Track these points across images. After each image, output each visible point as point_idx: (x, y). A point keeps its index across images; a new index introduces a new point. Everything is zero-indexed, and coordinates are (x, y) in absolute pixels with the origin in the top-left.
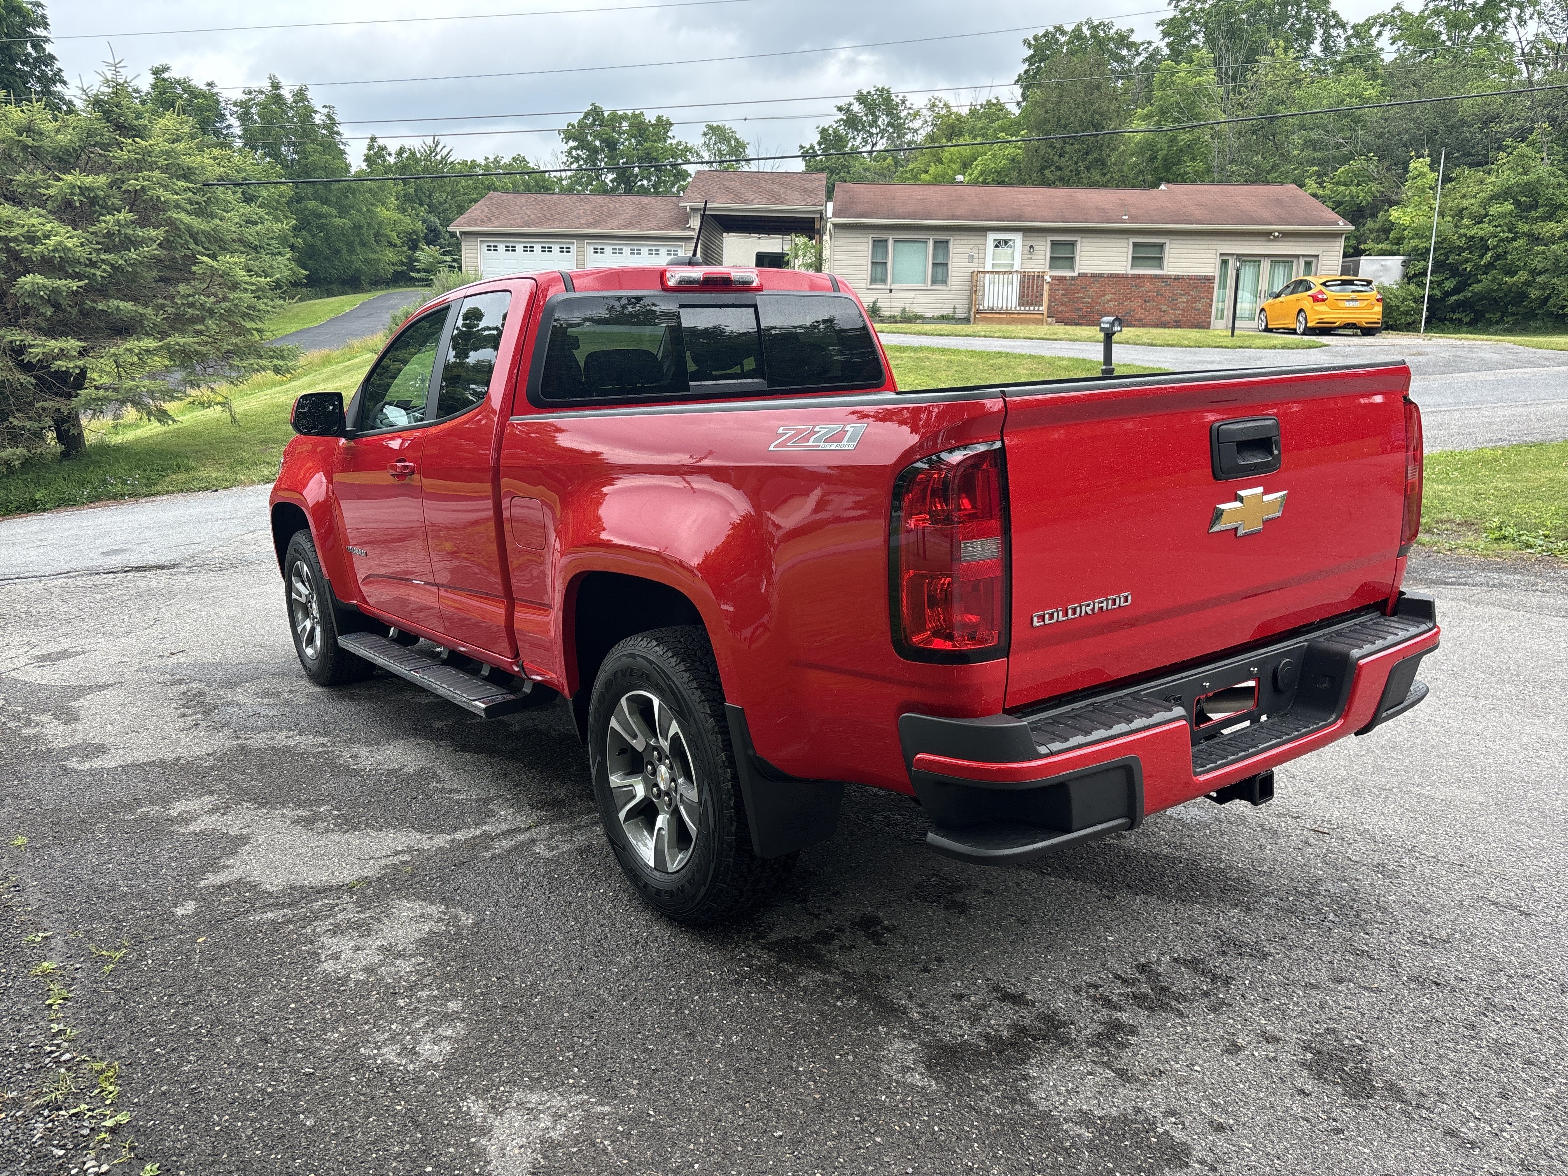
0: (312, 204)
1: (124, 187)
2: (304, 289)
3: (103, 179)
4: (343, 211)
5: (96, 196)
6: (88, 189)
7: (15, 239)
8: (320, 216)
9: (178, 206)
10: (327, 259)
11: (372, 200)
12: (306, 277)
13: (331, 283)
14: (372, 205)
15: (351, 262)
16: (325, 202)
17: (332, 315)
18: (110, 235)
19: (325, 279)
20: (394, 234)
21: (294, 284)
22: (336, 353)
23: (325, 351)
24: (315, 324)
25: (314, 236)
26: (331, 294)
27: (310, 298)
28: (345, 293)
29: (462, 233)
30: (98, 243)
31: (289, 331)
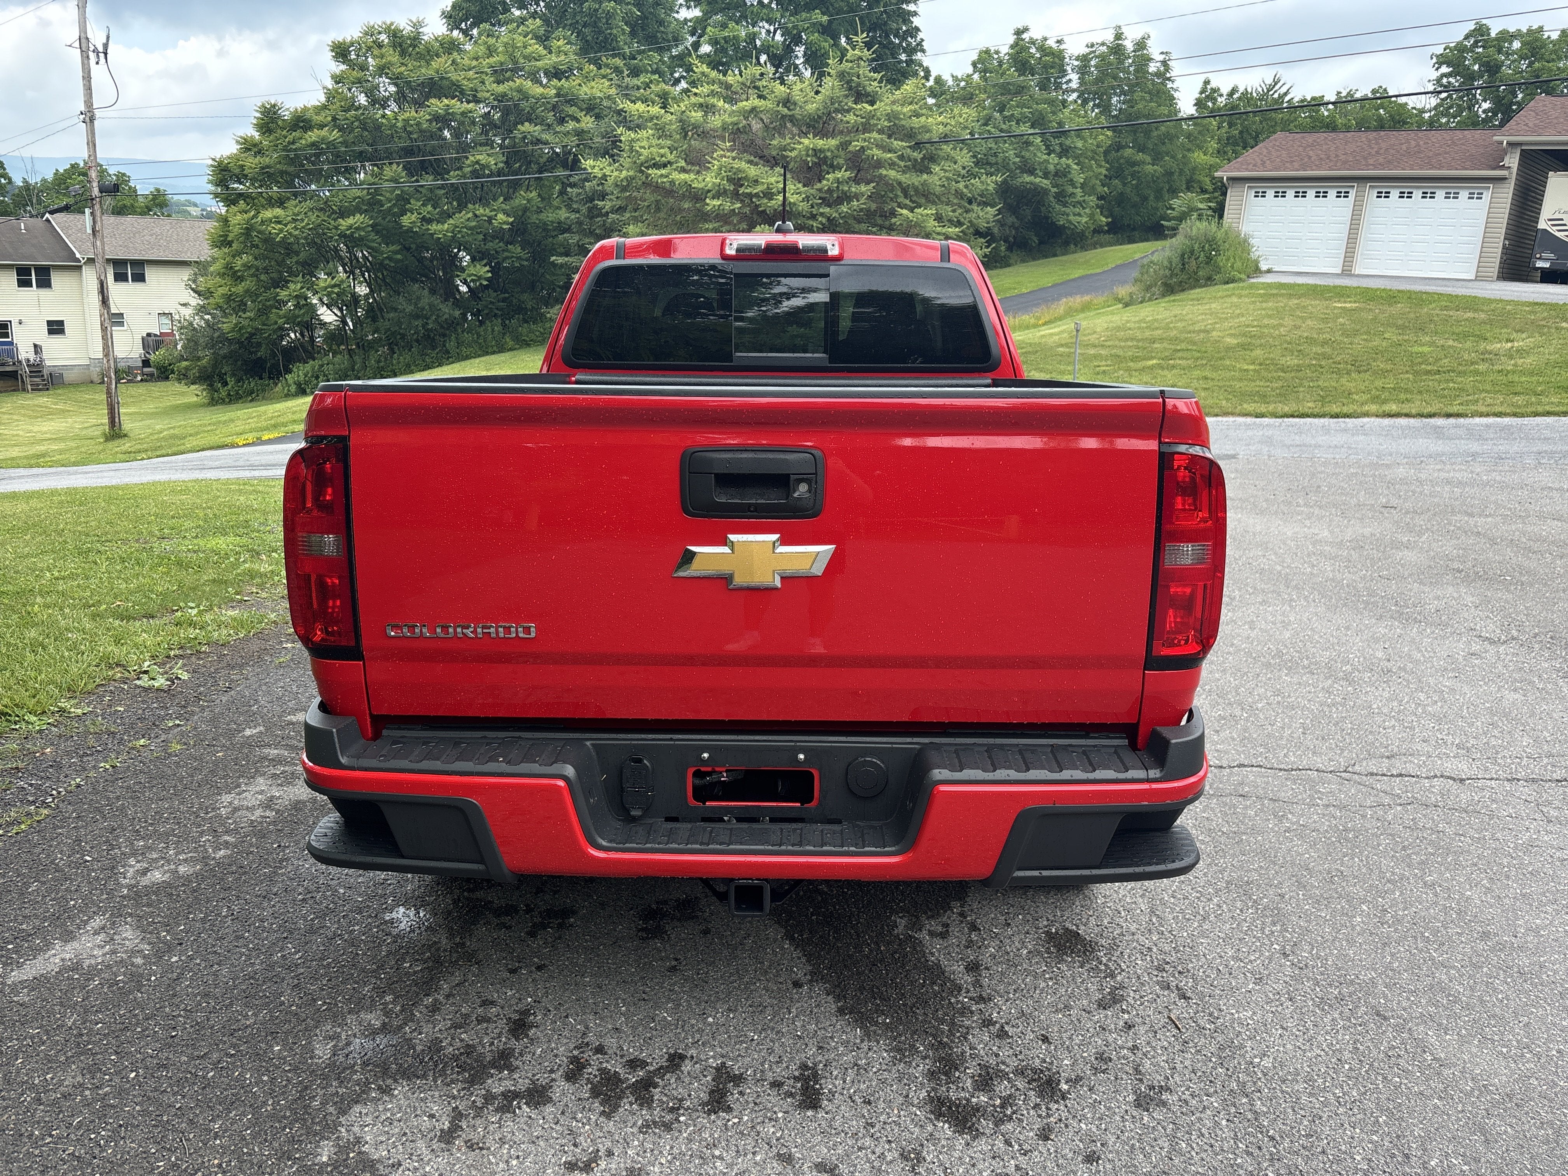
0: (1128, 152)
1: (851, 148)
2: (1107, 236)
3: (833, 142)
4: (1157, 158)
5: (826, 157)
6: (820, 150)
7: (757, 195)
8: (1134, 164)
9: (892, 165)
10: (1134, 206)
11: (1190, 146)
12: (1108, 224)
13: (1134, 229)
14: (1189, 150)
15: (1157, 209)
16: (1142, 149)
17: (1119, 262)
18: (830, 191)
19: (1129, 225)
20: (1207, 180)
21: (1098, 231)
22: (1100, 299)
23: (1087, 298)
24: (1098, 271)
25: (1124, 184)
26: (1131, 241)
27: (1111, 244)
28: (1147, 240)
29: (1229, 179)
30: (820, 198)
31: (1072, 277)
